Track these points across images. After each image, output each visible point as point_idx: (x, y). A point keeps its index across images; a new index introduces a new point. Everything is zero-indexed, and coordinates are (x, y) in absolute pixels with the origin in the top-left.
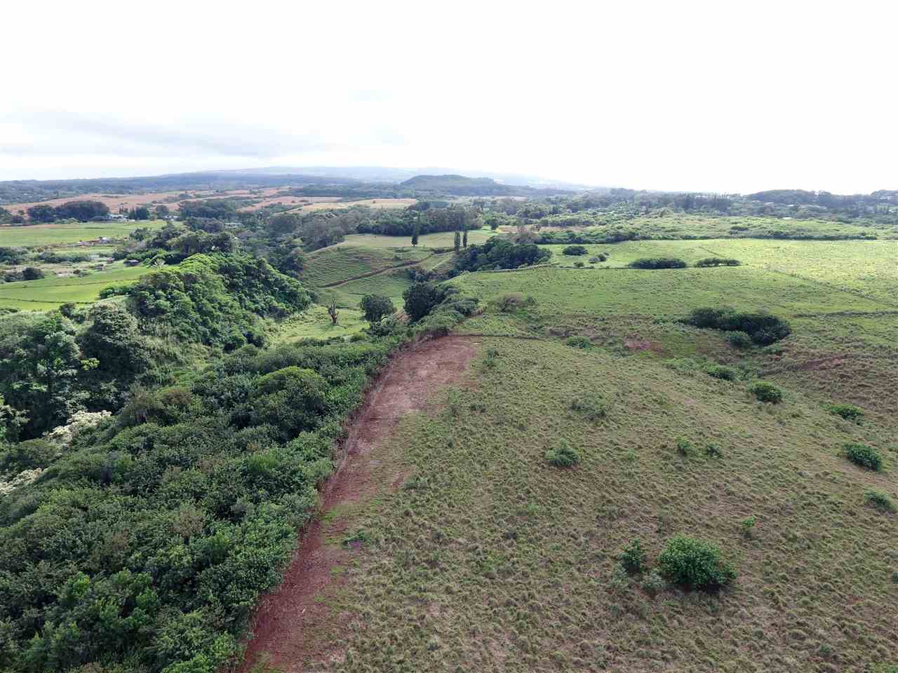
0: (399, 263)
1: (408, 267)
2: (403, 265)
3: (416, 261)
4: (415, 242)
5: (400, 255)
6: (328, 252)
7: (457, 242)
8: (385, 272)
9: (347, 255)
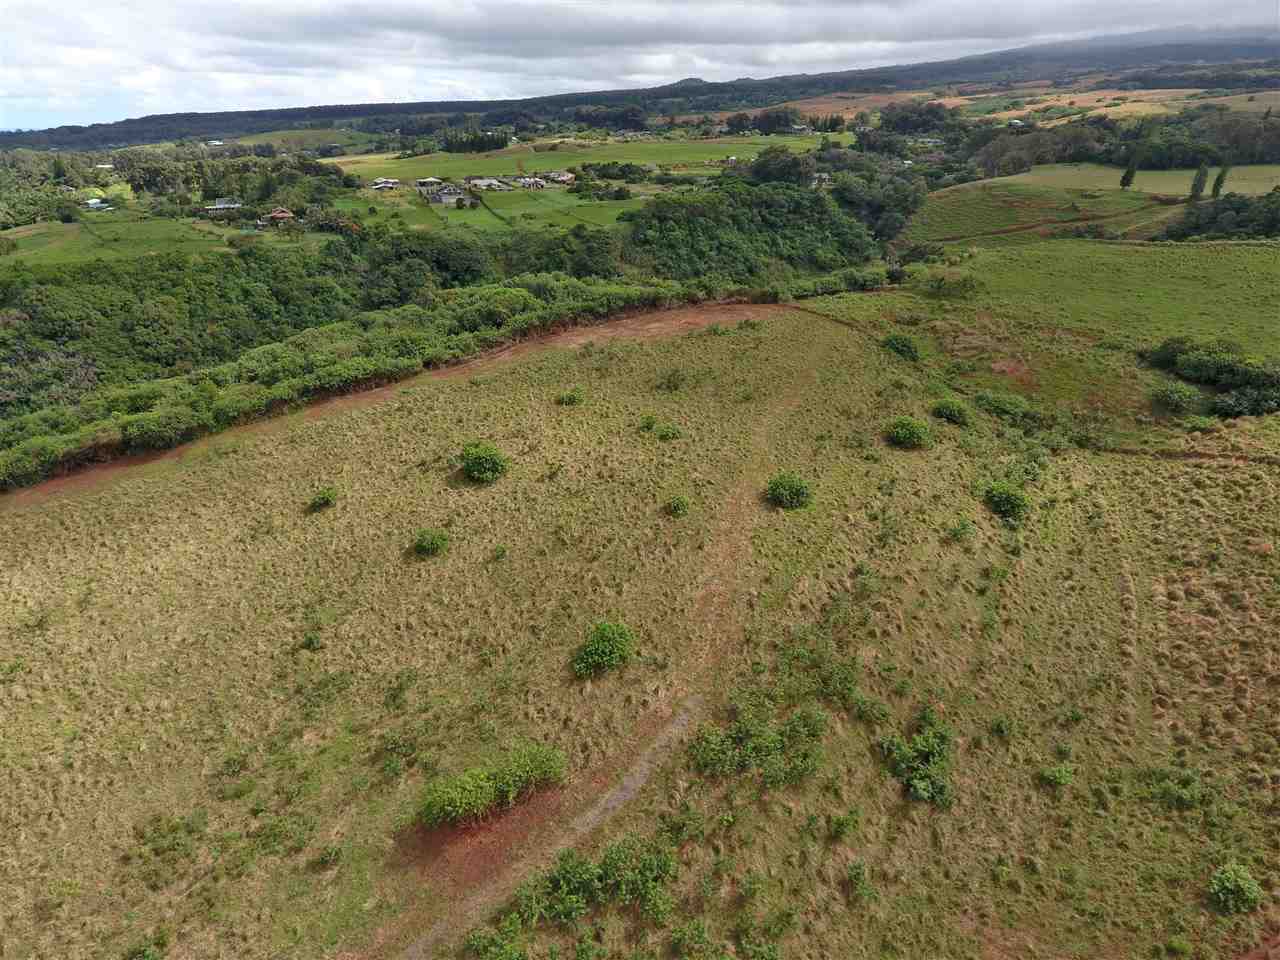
0: (1074, 215)
1: (1079, 224)
2: (1078, 220)
3: (1105, 214)
4: (1126, 181)
5: (1083, 204)
6: (967, 191)
7: (1198, 186)
8: (1039, 229)
9: (994, 196)
